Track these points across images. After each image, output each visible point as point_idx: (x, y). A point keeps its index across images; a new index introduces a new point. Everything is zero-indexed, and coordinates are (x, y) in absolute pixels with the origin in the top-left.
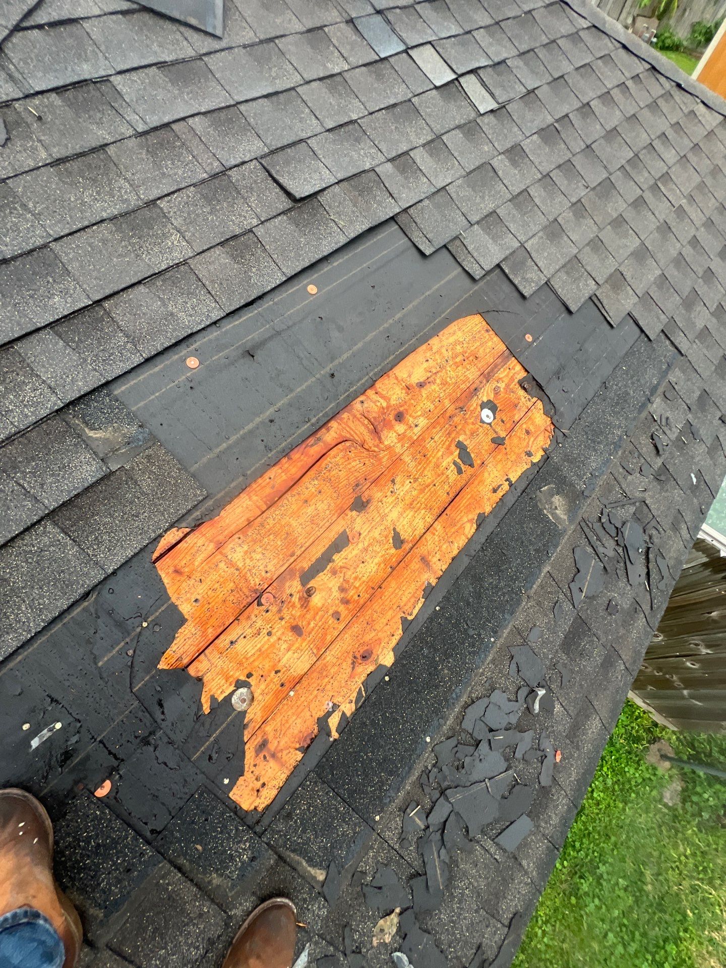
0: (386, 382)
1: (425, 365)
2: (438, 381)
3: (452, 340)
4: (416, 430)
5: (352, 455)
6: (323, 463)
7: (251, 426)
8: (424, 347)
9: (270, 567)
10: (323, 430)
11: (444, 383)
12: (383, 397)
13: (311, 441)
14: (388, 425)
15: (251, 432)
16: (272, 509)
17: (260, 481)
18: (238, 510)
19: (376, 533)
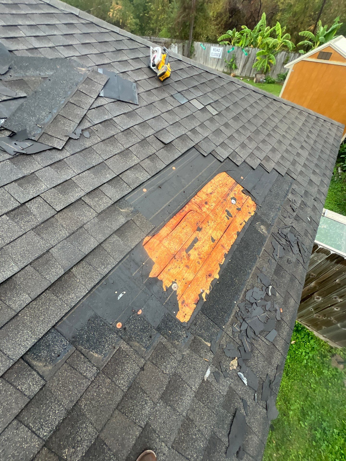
0: (200, 193)
1: (211, 188)
2: (216, 192)
3: (218, 180)
4: (212, 207)
5: (194, 215)
6: (186, 217)
7: (163, 207)
8: (210, 182)
9: (176, 248)
10: (184, 208)
11: (218, 193)
12: (200, 197)
13: (181, 211)
14: (203, 206)
15: (164, 209)
16: (174, 231)
17: (169, 223)
18: (164, 231)
19: (206, 238)
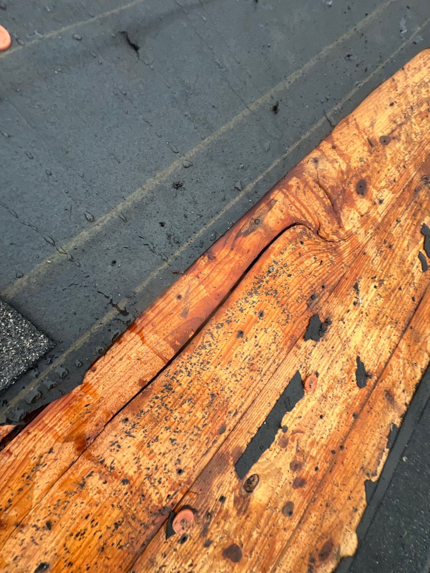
0: (345, 130)
1: (390, 111)
2: (403, 138)
4: (381, 208)
5: (305, 248)
8: (388, 83)
9: (187, 462)
10: (263, 206)
11: (409, 141)
12: (342, 155)
14: (348, 201)
